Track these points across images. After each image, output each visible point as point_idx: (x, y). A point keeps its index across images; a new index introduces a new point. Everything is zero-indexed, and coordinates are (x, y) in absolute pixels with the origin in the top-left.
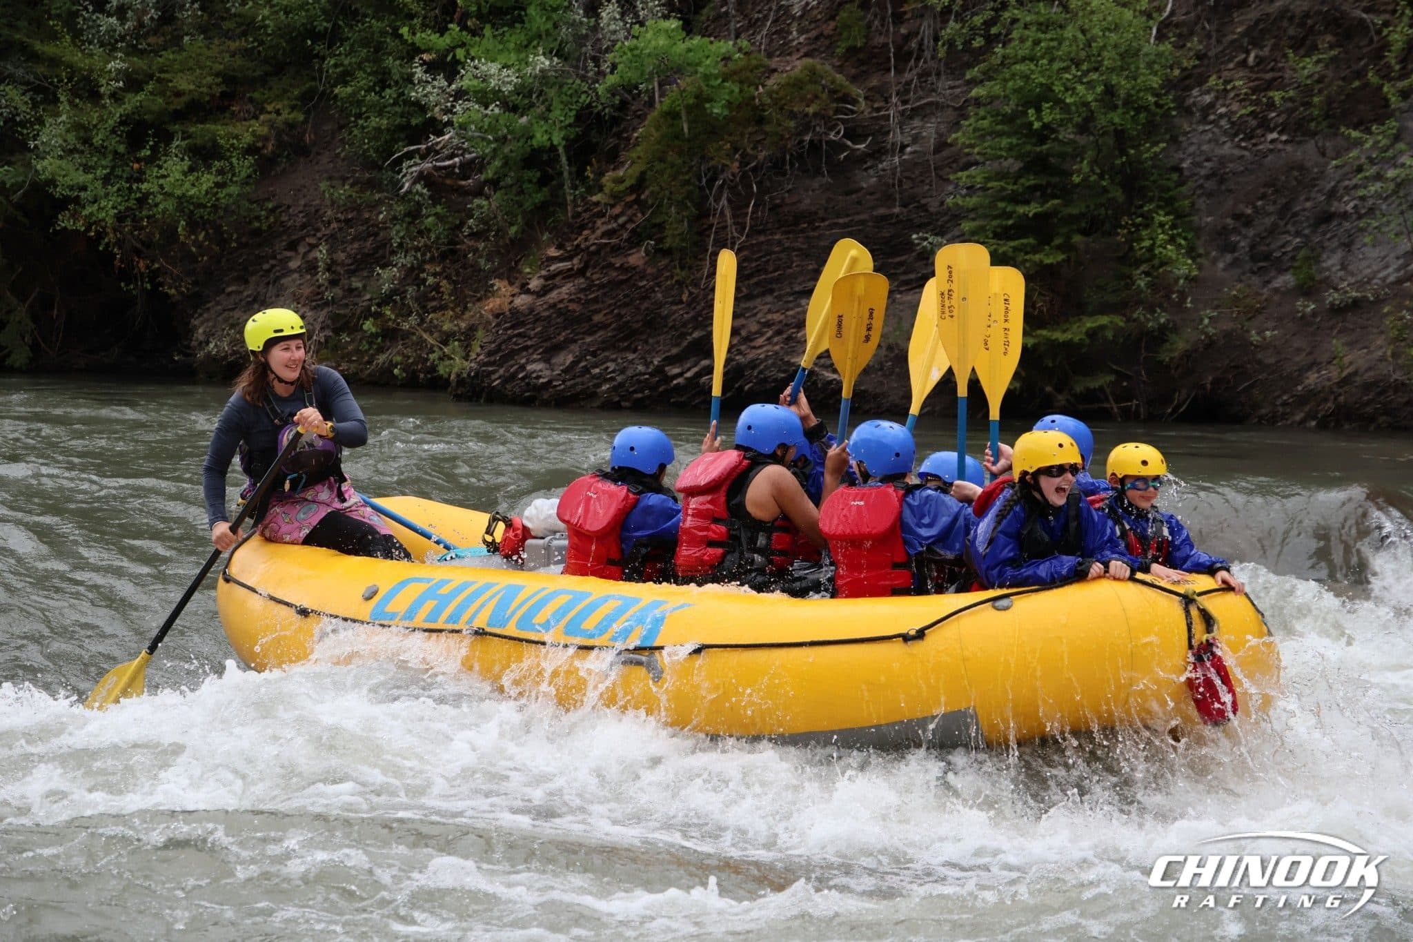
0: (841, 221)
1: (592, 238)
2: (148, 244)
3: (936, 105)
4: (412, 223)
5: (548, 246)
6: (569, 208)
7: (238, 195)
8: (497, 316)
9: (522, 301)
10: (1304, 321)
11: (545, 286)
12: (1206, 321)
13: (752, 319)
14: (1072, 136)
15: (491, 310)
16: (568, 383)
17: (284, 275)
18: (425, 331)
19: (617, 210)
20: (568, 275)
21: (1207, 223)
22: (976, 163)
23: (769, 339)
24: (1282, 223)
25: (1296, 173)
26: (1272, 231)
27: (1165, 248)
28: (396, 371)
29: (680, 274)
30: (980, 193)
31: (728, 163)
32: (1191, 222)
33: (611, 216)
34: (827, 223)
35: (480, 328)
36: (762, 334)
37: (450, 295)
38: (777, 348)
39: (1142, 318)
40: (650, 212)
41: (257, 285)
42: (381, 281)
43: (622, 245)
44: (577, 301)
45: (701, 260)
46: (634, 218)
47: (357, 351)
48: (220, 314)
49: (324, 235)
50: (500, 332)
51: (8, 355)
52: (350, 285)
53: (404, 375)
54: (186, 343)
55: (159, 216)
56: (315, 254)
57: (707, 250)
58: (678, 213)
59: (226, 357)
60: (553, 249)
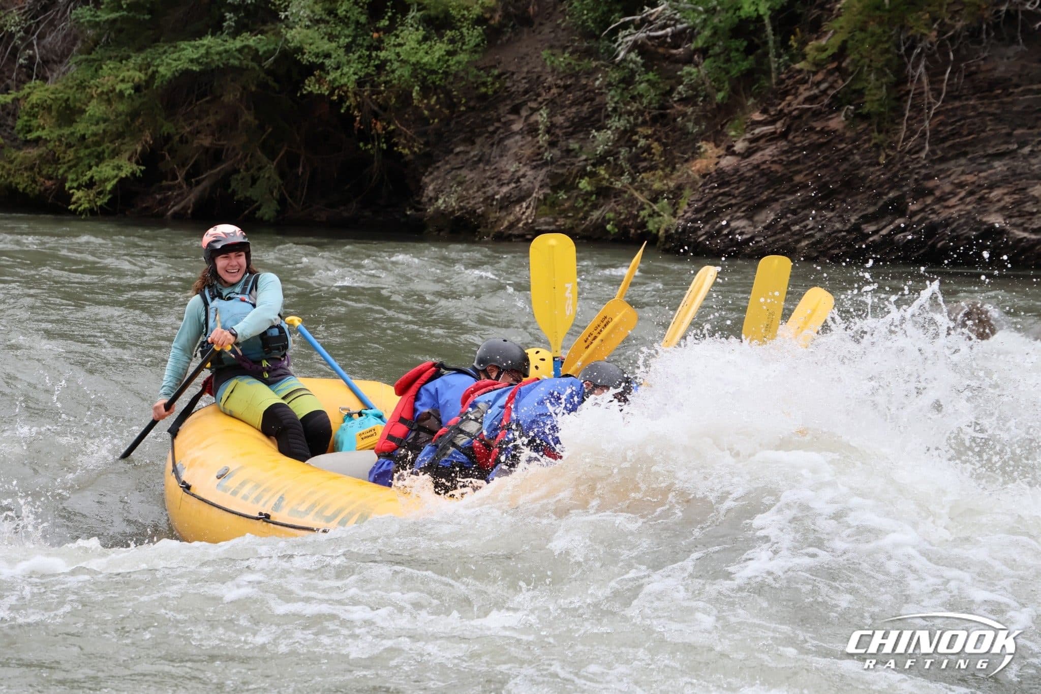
0: (1035, 87)
1: (795, 103)
2: (384, 108)
4: (624, 89)
5: (753, 111)
6: (773, 75)
7: (467, 62)
8: (704, 176)
9: (728, 162)
11: (749, 148)
13: (947, 180)
15: (698, 171)
16: (770, 240)
17: (507, 137)
18: (636, 190)
19: (819, 77)
20: (772, 138)
23: (961, 199)
28: (609, 227)
29: (877, 137)
31: (926, 32)
33: (813, 83)
34: (1021, 89)
35: (688, 186)
36: (955, 195)
37: (661, 156)
38: (969, 207)
40: (851, 78)
41: (483, 145)
42: (596, 143)
43: (823, 110)
44: (780, 162)
45: (898, 124)
46: (835, 85)
47: (573, 208)
48: (449, 172)
49: (545, 100)
50: (707, 191)
51: (258, 208)
52: (568, 146)
53: (616, 230)
54: (417, 199)
55: (394, 82)
56: (536, 117)
57: (904, 115)
58: (877, 80)
59: (453, 211)
60: (757, 114)
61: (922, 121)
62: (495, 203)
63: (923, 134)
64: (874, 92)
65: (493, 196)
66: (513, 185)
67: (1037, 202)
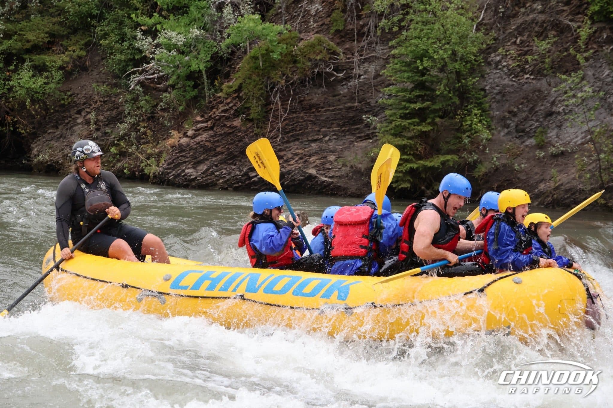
0: (331, 108)
1: (217, 113)
2: (12, 110)
3: (376, 58)
4: (134, 103)
5: (197, 116)
6: (207, 99)
7: (55, 88)
8: (172, 147)
9: (184, 140)
10: (539, 160)
11: (195, 134)
12: (495, 159)
13: (289, 152)
14: (436, 73)
15: (170, 144)
16: (204, 179)
17: (75, 126)
18: (139, 153)
19: (229, 100)
20: (206, 129)
21: (496, 115)
22: (393, 84)
23: (296, 161)
24: (530, 116)
25: (537, 93)
26: (526, 119)
27: (477, 125)
28: (125, 171)
29: (256, 130)
30: (394, 98)
31: (280, 80)
32: (489, 114)
33: (226, 103)
34: (324, 109)
35: (165, 152)
36: (293, 159)
37: (151, 137)
38: (300, 165)
39: (466, 156)
40: (244, 102)
41: (62, 129)
42: (120, 129)
43: (231, 116)
44: (210, 141)
45: (266, 124)
46: (237, 104)
47: (108, 161)
48: (44, 143)
49: (94, 108)
50: (174, 154)
52: (105, 131)
53: (129, 173)
54: (28, 155)
55: (17, 97)
56: (89, 116)
57: (269, 120)
58: (257, 103)
59: (47, 162)
60: (199, 117)
61: (278, 123)
63: (279, 129)
64: (255, 108)
67: (332, 163)
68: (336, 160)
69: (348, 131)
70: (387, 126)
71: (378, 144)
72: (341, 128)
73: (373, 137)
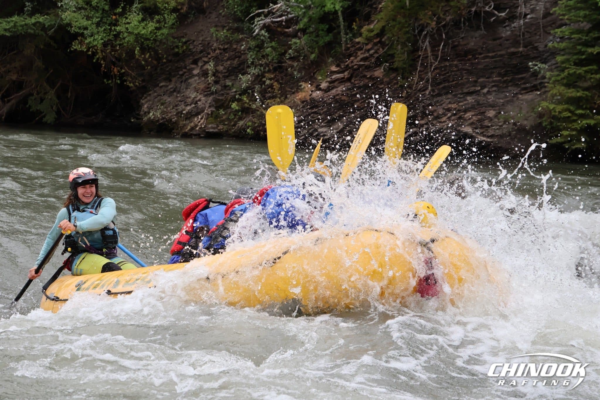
0: (490, 55)
1: (355, 61)
2: (119, 59)
4: (258, 51)
5: (331, 65)
6: (343, 45)
7: (167, 34)
8: (303, 102)
9: (318, 94)
11: (329, 87)
13: (441, 107)
15: (300, 99)
17: (190, 78)
18: (264, 109)
19: (369, 46)
20: (342, 81)
22: (566, 25)
23: (449, 118)
28: (248, 130)
29: (401, 82)
30: (567, 41)
31: (430, 22)
33: (366, 50)
34: (482, 56)
35: (294, 107)
36: (445, 115)
37: (279, 90)
38: (453, 122)
40: (387, 48)
41: (176, 82)
42: (242, 82)
43: (371, 65)
44: (346, 95)
45: (413, 74)
46: (378, 51)
47: (228, 119)
48: (156, 97)
49: (212, 57)
50: (305, 111)
51: (44, 116)
52: (225, 83)
53: (253, 132)
54: (138, 112)
55: (125, 44)
56: (207, 67)
57: (417, 69)
58: (402, 49)
59: (158, 121)
60: (334, 67)
61: (427, 73)
62: (183, 115)
63: (428, 81)
65: (182, 111)
66: (193, 105)
67: (491, 120)
68: (496, 116)
69: (510, 81)
70: (558, 75)
71: (546, 97)
72: (503, 78)
73: (541, 88)
